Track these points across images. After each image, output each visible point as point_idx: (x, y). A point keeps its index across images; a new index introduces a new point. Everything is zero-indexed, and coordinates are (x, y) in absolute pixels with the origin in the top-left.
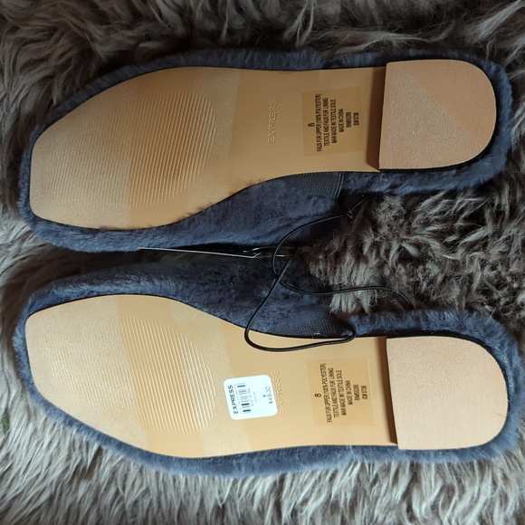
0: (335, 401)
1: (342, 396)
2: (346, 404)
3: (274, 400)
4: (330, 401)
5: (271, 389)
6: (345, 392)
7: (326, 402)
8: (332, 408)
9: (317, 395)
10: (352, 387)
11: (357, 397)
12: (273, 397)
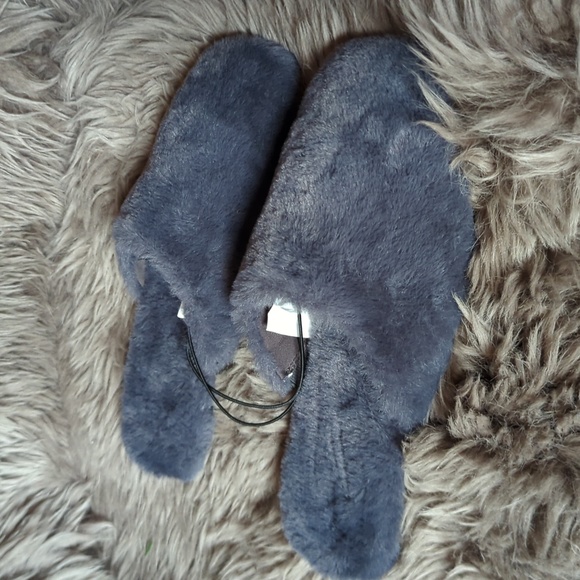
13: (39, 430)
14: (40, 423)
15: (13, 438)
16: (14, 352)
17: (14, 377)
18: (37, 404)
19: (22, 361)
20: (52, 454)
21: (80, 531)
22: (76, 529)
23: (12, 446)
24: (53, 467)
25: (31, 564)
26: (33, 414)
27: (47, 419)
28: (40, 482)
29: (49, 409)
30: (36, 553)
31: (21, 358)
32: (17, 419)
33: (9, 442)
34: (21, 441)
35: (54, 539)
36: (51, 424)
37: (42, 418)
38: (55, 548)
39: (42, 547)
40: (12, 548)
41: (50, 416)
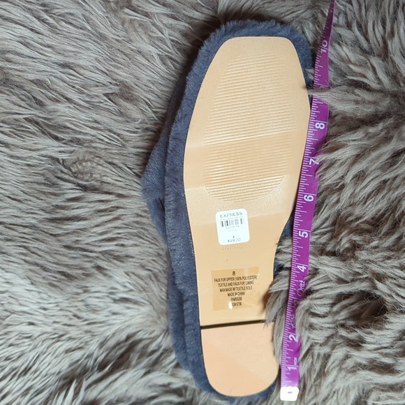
0: (230, 284)
1: (234, 289)
2: (228, 292)
3: (230, 243)
4: (230, 282)
5: (238, 242)
6: (236, 291)
7: (229, 279)
8: (225, 282)
9: (234, 273)
10: (240, 296)
11: (234, 299)
12: (232, 243)
13: (146, 286)
14: (148, 281)
15: (125, 286)
16: (137, 223)
17: (135, 242)
18: (147, 266)
19: (142, 231)
20: (154, 304)
21: (173, 375)
22: (169, 373)
23: (124, 292)
24: (154, 314)
25: (129, 394)
26: (144, 273)
27: (153, 278)
28: (142, 323)
29: (156, 271)
30: (135, 386)
31: (142, 228)
32: (131, 274)
33: (122, 289)
34: (131, 290)
35: (150, 376)
36: (156, 283)
37: (150, 277)
38: (150, 384)
39: (139, 381)
40: (116, 380)
41: (156, 277)
